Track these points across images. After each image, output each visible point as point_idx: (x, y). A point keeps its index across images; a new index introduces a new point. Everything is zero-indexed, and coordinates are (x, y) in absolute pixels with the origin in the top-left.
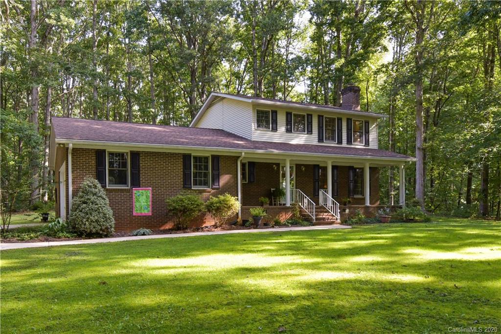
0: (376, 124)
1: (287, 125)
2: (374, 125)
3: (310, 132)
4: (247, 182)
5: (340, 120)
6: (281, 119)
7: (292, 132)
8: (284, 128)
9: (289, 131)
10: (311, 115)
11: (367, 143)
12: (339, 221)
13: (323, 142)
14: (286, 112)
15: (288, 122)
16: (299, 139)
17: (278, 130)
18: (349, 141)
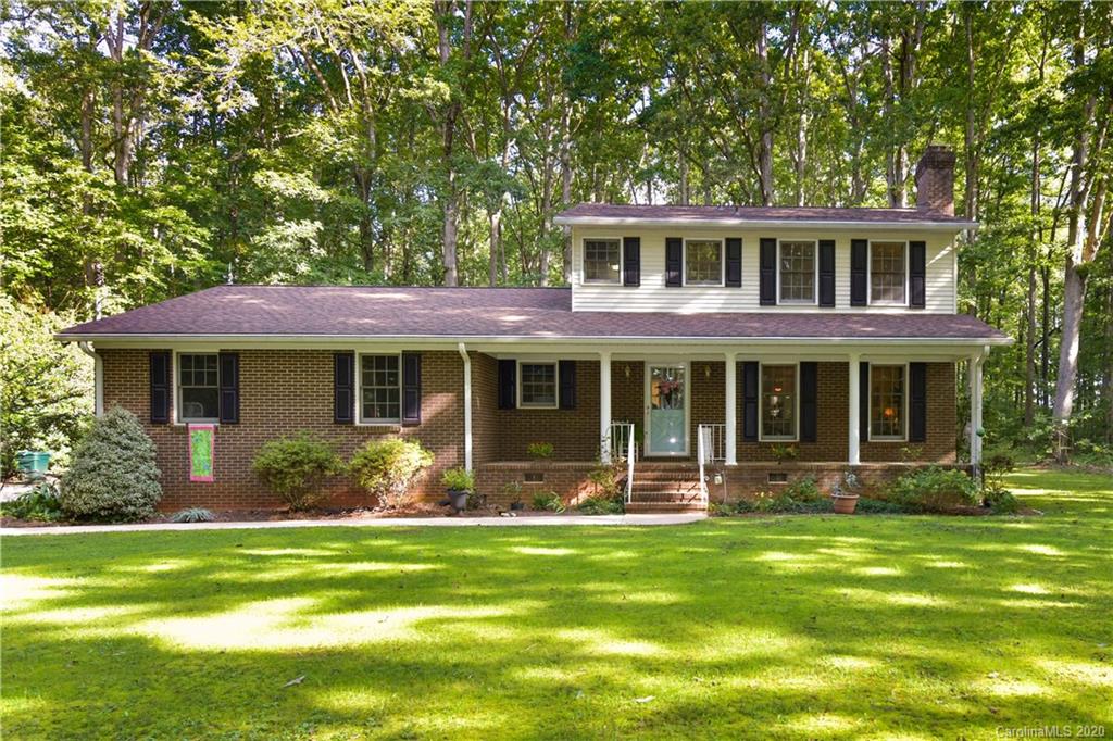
0: (949, 248)
1: (668, 269)
2: (944, 252)
3: (734, 280)
4: (557, 407)
5: (828, 247)
6: (653, 258)
7: (680, 285)
8: (660, 278)
9: (674, 282)
10: (739, 241)
11: (918, 300)
12: (705, 504)
13: (774, 304)
14: (667, 239)
15: (673, 263)
16: (707, 300)
17: (642, 282)
18: (858, 298)
